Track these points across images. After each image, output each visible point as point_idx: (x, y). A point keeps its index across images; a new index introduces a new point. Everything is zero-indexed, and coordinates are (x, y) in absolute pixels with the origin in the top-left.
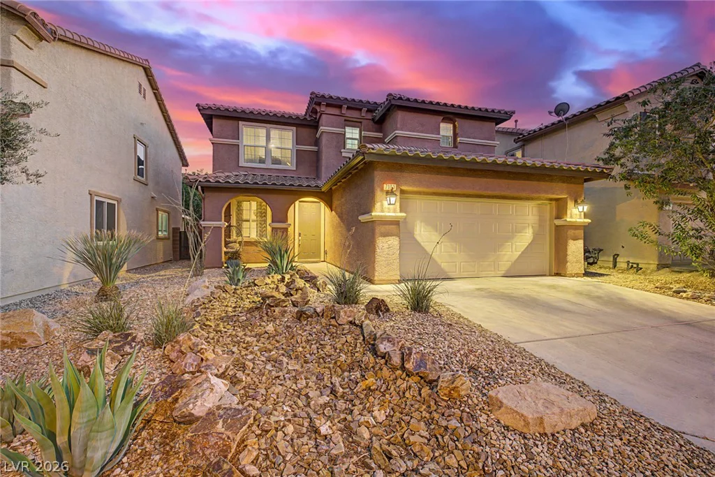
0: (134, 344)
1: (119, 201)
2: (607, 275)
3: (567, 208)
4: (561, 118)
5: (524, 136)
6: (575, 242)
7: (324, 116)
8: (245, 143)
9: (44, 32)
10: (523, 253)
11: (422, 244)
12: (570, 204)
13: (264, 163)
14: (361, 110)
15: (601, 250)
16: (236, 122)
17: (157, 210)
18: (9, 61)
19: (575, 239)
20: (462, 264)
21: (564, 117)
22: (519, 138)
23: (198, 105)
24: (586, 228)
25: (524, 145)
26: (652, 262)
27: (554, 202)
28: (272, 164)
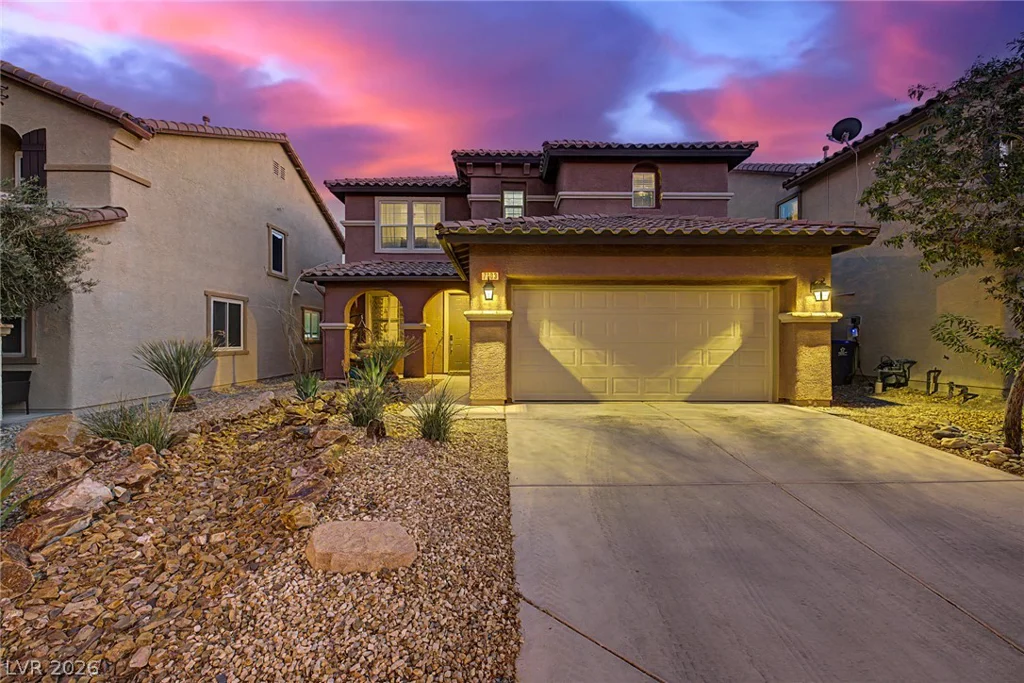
0: (110, 452)
1: (246, 301)
2: (898, 404)
3: (795, 296)
4: (845, 145)
5: (797, 177)
6: (812, 349)
7: (472, 180)
8: (382, 224)
9: (140, 130)
10: (722, 365)
11: (552, 351)
12: (802, 289)
13: (406, 247)
14: (521, 166)
15: (913, 363)
16: (370, 198)
17: (303, 309)
18: (107, 166)
19: (813, 344)
20: (615, 381)
21: (851, 143)
22: (789, 181)
23: (325, 183)
24: (835, 327)
25: (801, 192)
26: (993, 386)
27: (778, 287)
28: (416, 247)
